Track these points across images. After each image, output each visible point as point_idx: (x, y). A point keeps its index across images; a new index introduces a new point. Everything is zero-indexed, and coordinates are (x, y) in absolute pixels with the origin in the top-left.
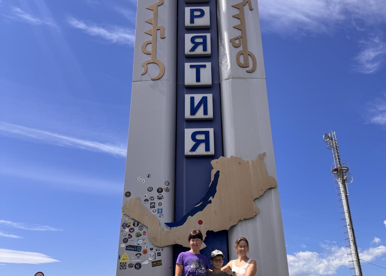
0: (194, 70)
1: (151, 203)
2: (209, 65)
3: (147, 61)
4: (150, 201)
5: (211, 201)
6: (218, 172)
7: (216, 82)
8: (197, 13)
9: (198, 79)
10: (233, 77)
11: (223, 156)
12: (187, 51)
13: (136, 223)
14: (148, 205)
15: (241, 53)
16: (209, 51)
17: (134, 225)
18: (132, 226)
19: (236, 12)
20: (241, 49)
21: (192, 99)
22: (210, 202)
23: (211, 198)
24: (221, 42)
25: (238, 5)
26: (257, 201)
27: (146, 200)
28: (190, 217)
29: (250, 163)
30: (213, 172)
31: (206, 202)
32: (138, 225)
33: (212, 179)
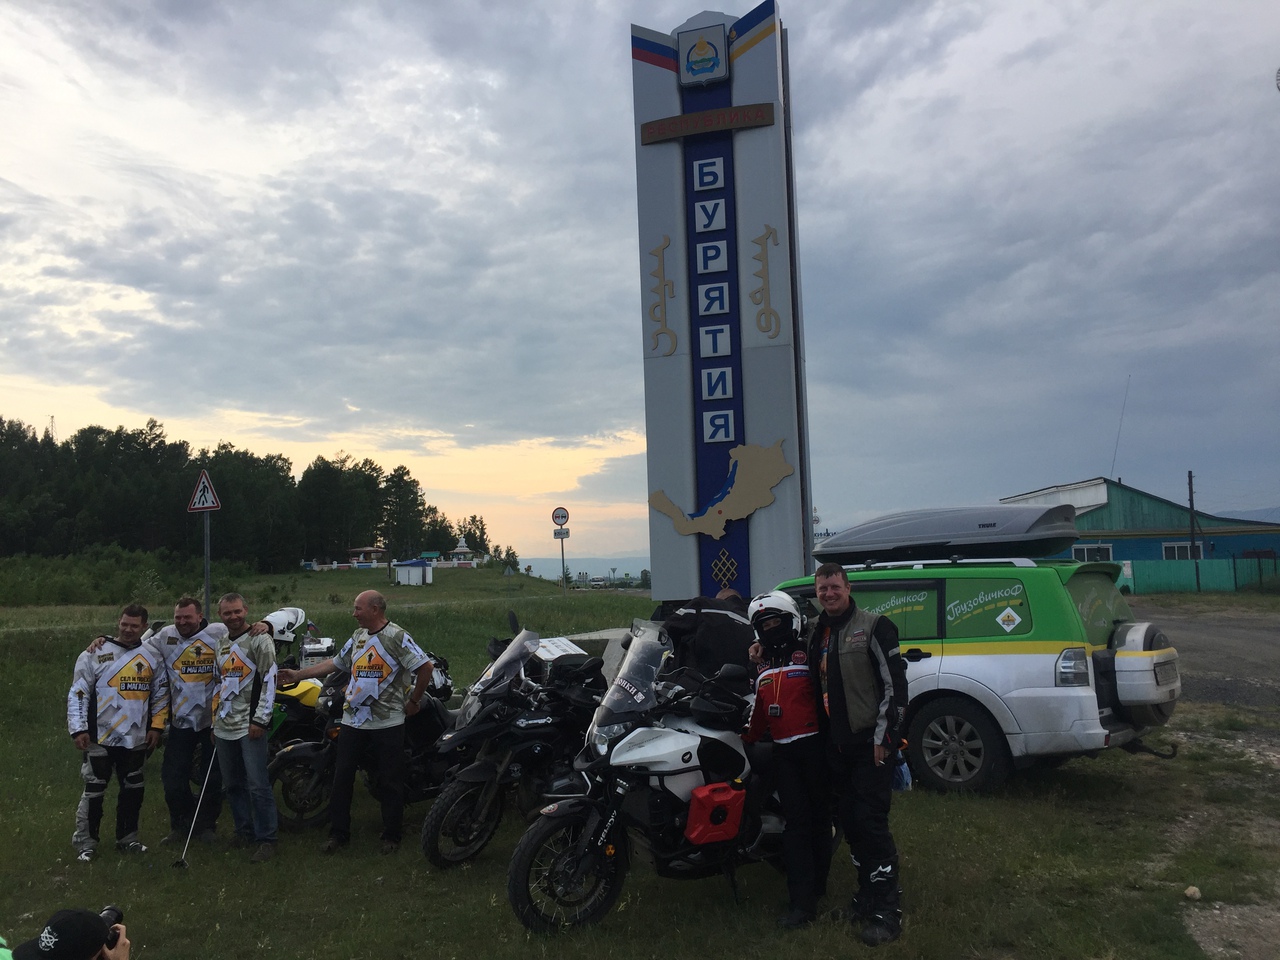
0: (711, 336)
2: (726, 328)
3: (656, 332)
5: (729, 491)
6: (736, 462)
7: (736, 352)
8: (711, 253)
9: (715, 350)
11: (742, 444)
12: (702, 312)
15: (761, 314)
16: (727, 310)
19: (758, 250)
20: (762, 306)
21: (710, 376)
25: (760, 238)
26: (773, 489)
28: (711, 508)
30: (732, 462)
31: (725, 492)
33: (731, 469)
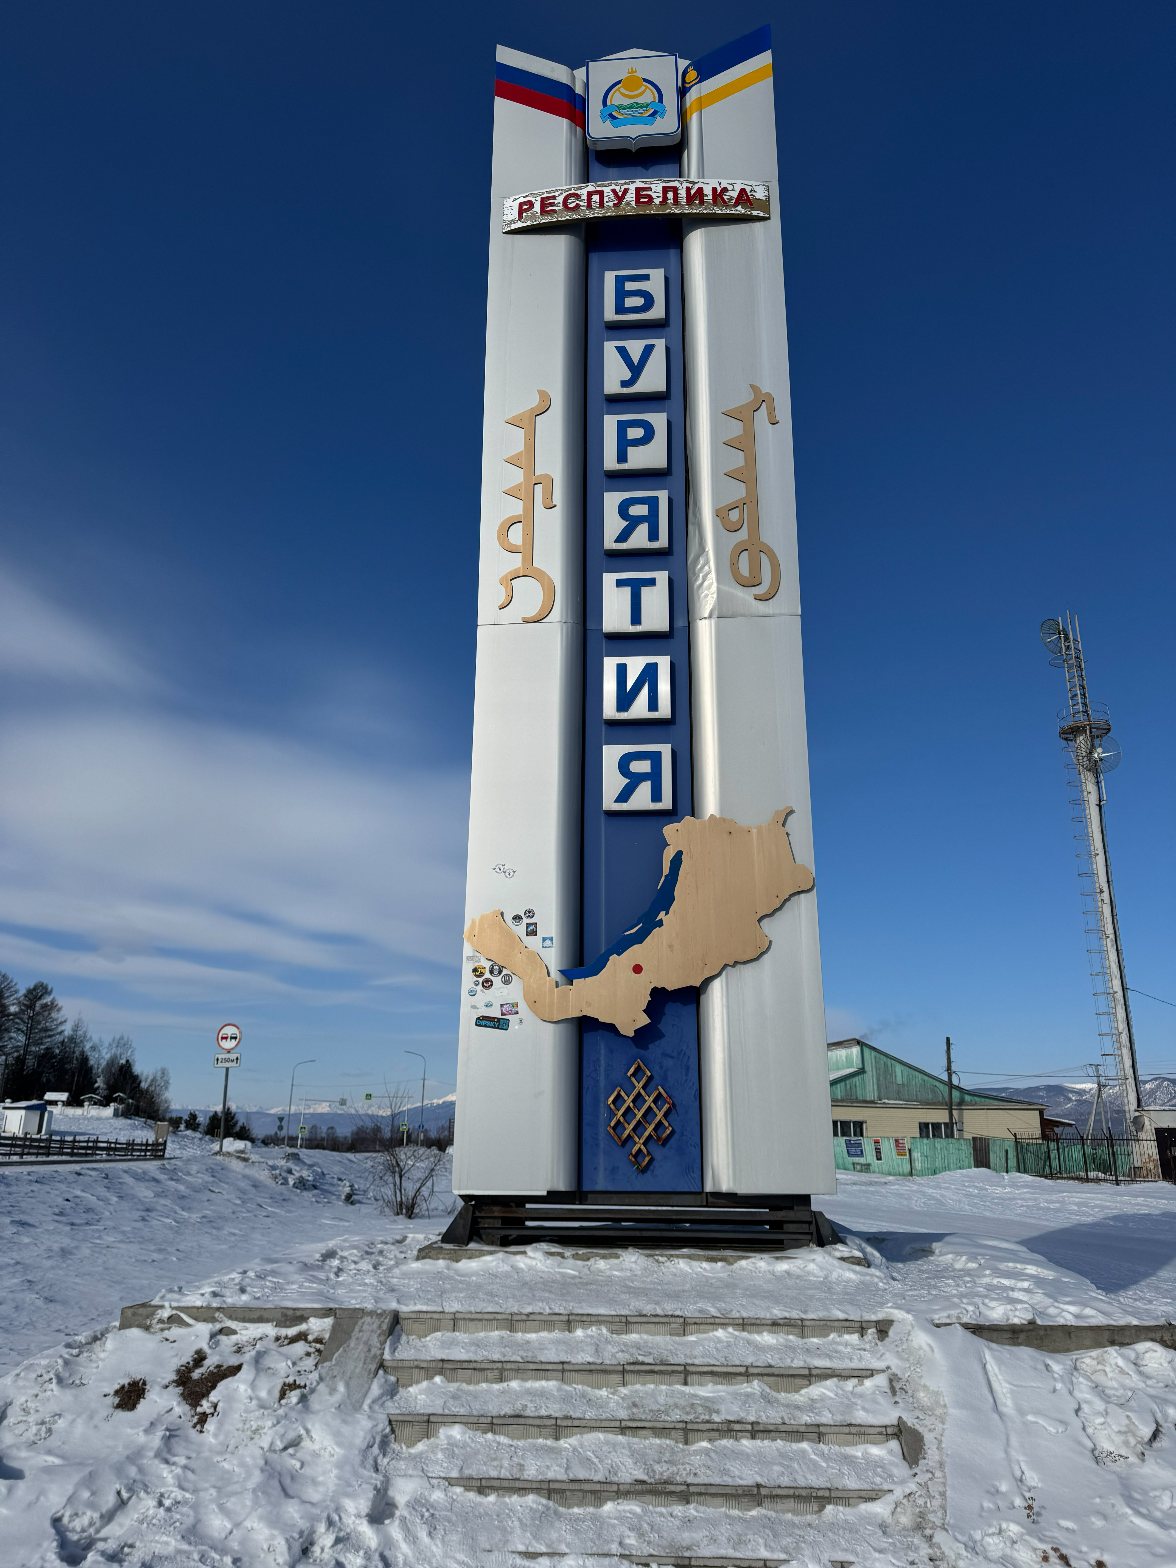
0: (627, 591)
1: (528, 925)
2: (662, 577)
3: (510, 572)
4: (525, 921)
5: (661, 919)
6: (679, 854)
7: (680, 623)
8: (635, 433)
9: (636, 618)
10: (722, 613)
11: (693, 815)
12: (609, 543)
13: (496, 968)
14: (521, 929)
15: (741, 549)
16: (663, 542)
17: (491, 972)
18: (487, 975)
19: (735, 429)
20: (743, 535)
21: (622, 670)
22: (660, 924)
23: (662, 915)
24: (695, 515)
25: (740, 410)
26: (765, 922)
27: (517, 918)
28: (614, 958)
29: (754, 831)
30: (669, 854)
31: (650, 924)
32: (500, 972)
33: (666, 870)
